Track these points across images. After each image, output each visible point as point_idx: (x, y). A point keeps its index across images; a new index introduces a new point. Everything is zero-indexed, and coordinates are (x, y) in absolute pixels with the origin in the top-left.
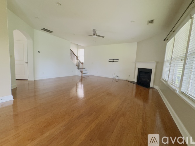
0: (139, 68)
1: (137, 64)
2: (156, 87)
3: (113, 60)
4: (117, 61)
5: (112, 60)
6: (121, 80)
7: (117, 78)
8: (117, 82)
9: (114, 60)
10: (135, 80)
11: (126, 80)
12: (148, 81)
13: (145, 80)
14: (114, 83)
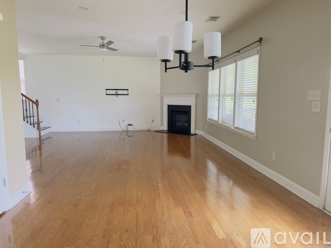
0: (168, 105)
1: (165, 99)
2: (199, 132)
3: (116, 92)
4: (126, 92)
5: (114, 92)
6: (139, 131)
7: (130, 128)
8: (130, 136)
9: (119, 92)
10: (165, 127)
11: (149, 131)
12: (186, 125)
13: (181, 124)
14: (124, 139)
